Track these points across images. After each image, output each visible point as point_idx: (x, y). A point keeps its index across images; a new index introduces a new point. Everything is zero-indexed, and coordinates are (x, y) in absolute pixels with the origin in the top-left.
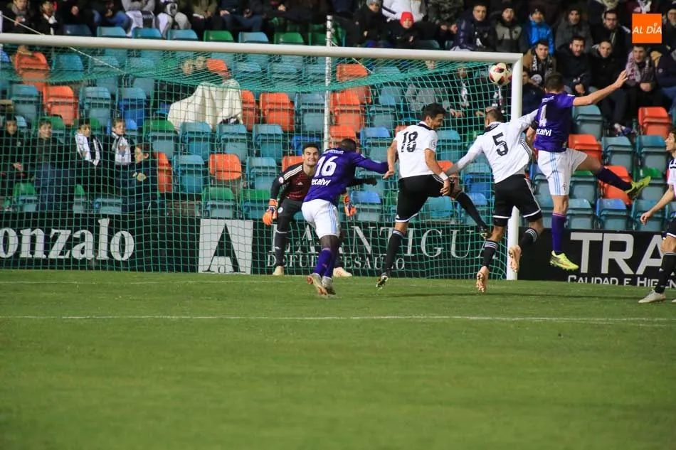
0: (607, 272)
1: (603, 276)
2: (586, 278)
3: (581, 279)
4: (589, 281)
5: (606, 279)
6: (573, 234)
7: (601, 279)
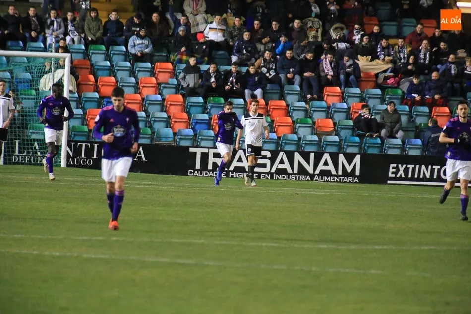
0: (211, 169)
1: (209, 171)
2: (199, 172)
3: (196, 172)
4: (201, 173)
5: (211, 172)
6: (190, 149)
7: (208, 172)
